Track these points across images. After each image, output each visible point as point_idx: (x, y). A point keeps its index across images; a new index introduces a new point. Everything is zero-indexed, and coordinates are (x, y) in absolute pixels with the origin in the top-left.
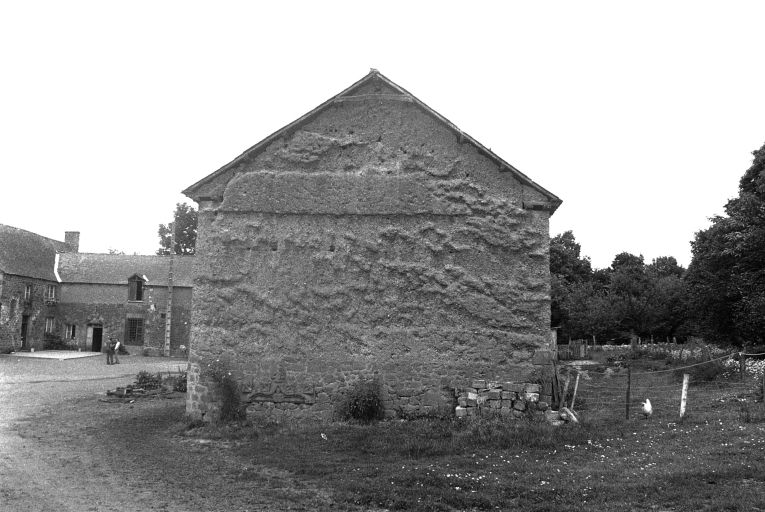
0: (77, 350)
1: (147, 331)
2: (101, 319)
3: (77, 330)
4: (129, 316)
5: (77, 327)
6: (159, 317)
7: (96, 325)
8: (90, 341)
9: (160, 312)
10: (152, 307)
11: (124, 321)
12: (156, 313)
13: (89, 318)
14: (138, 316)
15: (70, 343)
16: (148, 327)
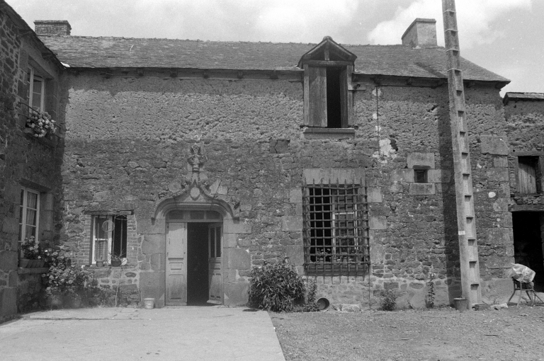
0: (139, 303)
1: (376, 224)
2: (218, 190)
3: (131, 234)
4: (314, 177)
5: (132, 222)
6: (410, 176)
7: (196, 212)
8: (178, 272)
9: (412, 162)
10: (385, 146)
11: (296, 195)
12: (401, 164)
13: (175, 189)
14: (343, 177)
15: (111, 280)
16: (378, 212)
